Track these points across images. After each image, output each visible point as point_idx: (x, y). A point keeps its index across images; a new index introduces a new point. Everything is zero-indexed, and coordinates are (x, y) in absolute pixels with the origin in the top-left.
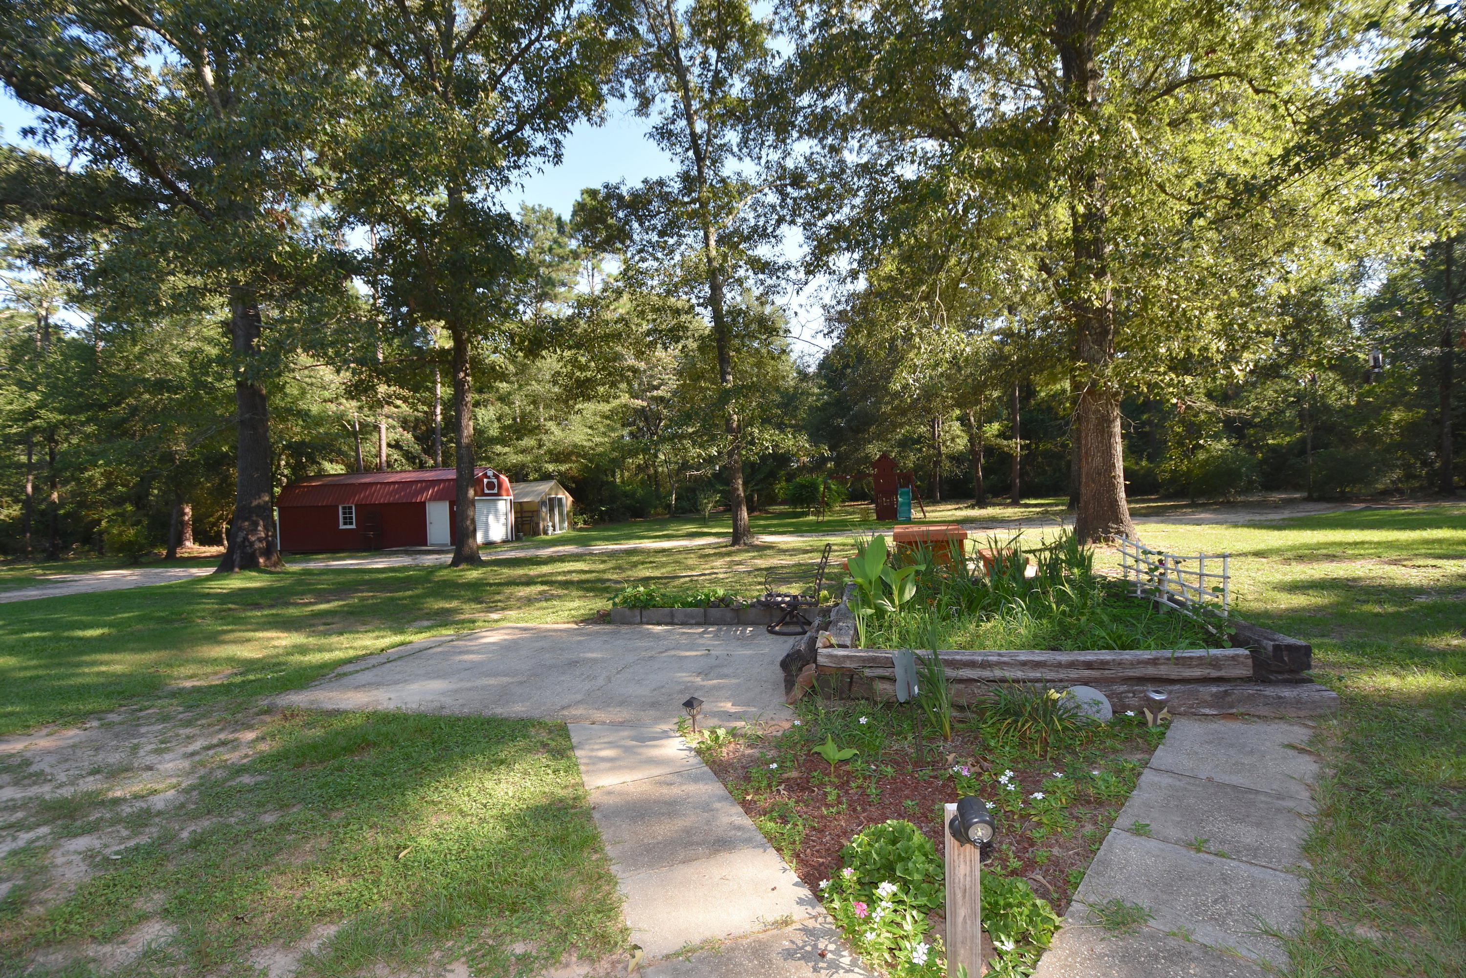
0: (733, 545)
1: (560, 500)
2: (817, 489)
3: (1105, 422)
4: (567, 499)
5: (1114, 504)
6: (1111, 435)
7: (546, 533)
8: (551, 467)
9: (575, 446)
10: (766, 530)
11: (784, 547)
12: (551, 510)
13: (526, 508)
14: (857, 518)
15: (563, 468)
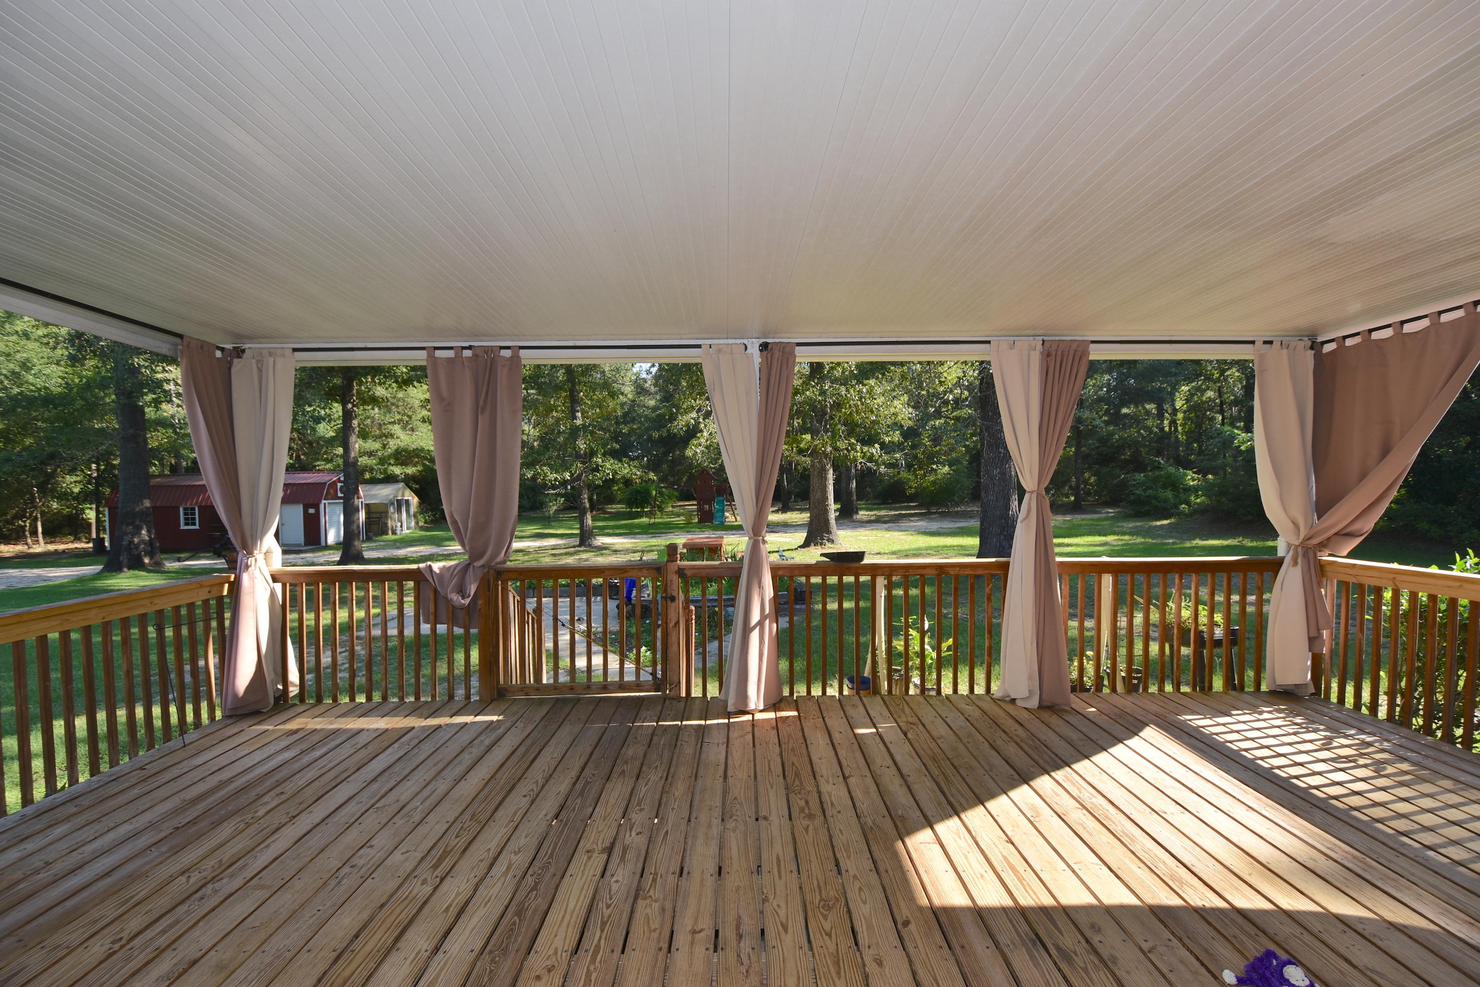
0: (579, 546)
1: (407, 501)
2: (649, 494)
3: (824, 471)
4: (414, 500)
5: (827, 522)
6: (826, 479)
7: (394, 533)
8: (397, 470)
9: (422, 450)
10: (603, 532)
11: (617, 547)
12: (399, 510)
13: (373, 509)
14: (681, 520)
15: (410, 470)
